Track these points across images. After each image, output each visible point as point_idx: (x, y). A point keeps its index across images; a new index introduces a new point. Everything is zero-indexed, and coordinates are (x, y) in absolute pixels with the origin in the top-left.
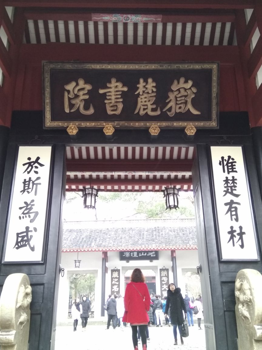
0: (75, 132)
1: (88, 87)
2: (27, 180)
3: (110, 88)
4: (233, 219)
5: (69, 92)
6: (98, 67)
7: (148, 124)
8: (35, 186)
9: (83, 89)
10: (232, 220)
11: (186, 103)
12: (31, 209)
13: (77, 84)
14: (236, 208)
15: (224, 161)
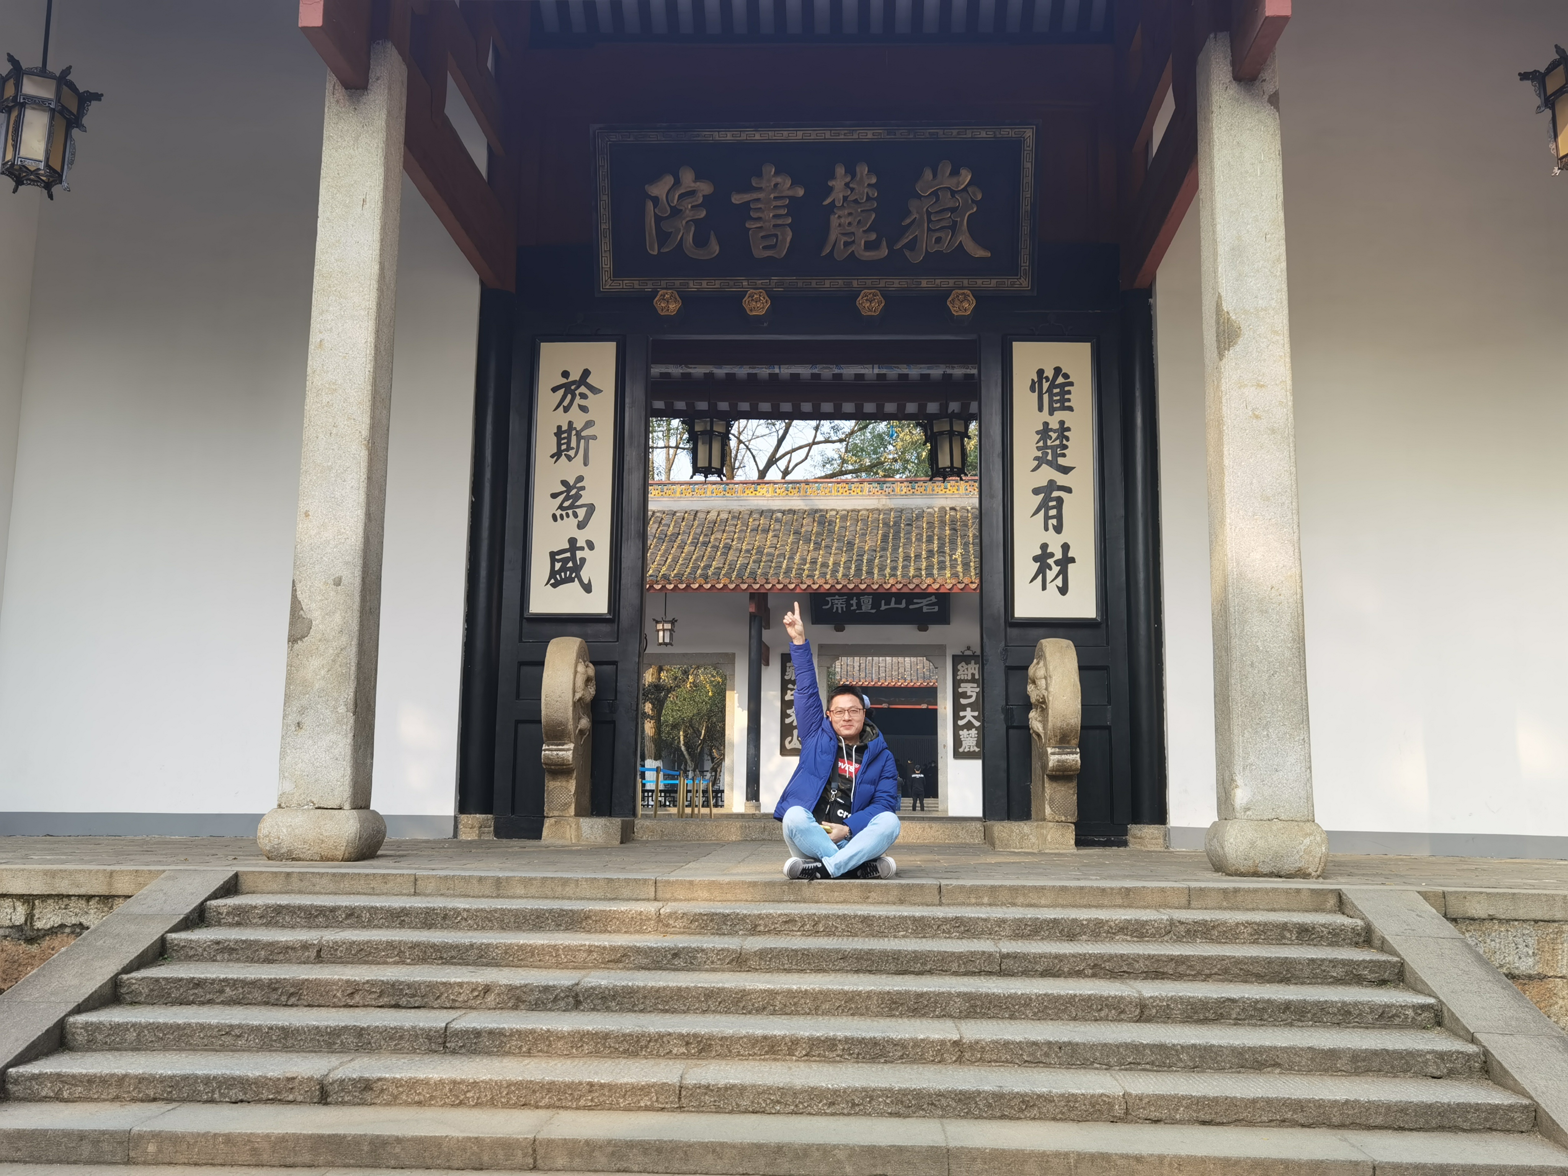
0: (673, 307)
1: (705, 188)
2: (565, 427)
3: (760, 189)
4: (1050, 527)
5: (656, 200)
6: (728, 136)
7: (855, 284)
8: (582, 441)
9: (692, 193)
10: (1046, 529)
11: (954, 227)
12: (578, 497)
13: (677, 182)
14: (1060, 501)
15: (1044, 380)
